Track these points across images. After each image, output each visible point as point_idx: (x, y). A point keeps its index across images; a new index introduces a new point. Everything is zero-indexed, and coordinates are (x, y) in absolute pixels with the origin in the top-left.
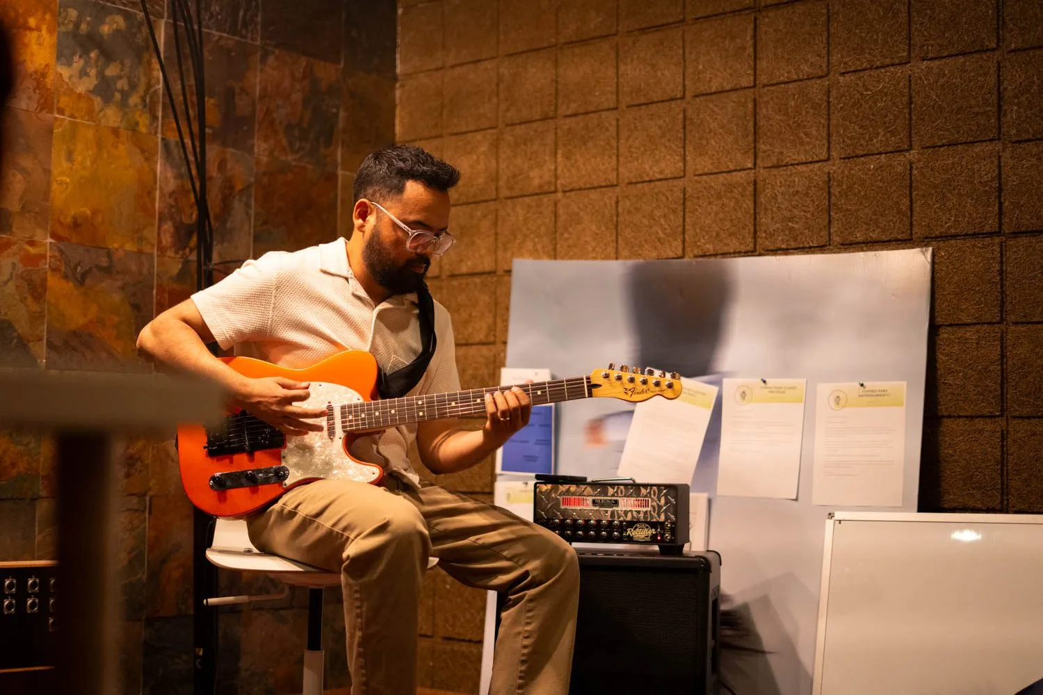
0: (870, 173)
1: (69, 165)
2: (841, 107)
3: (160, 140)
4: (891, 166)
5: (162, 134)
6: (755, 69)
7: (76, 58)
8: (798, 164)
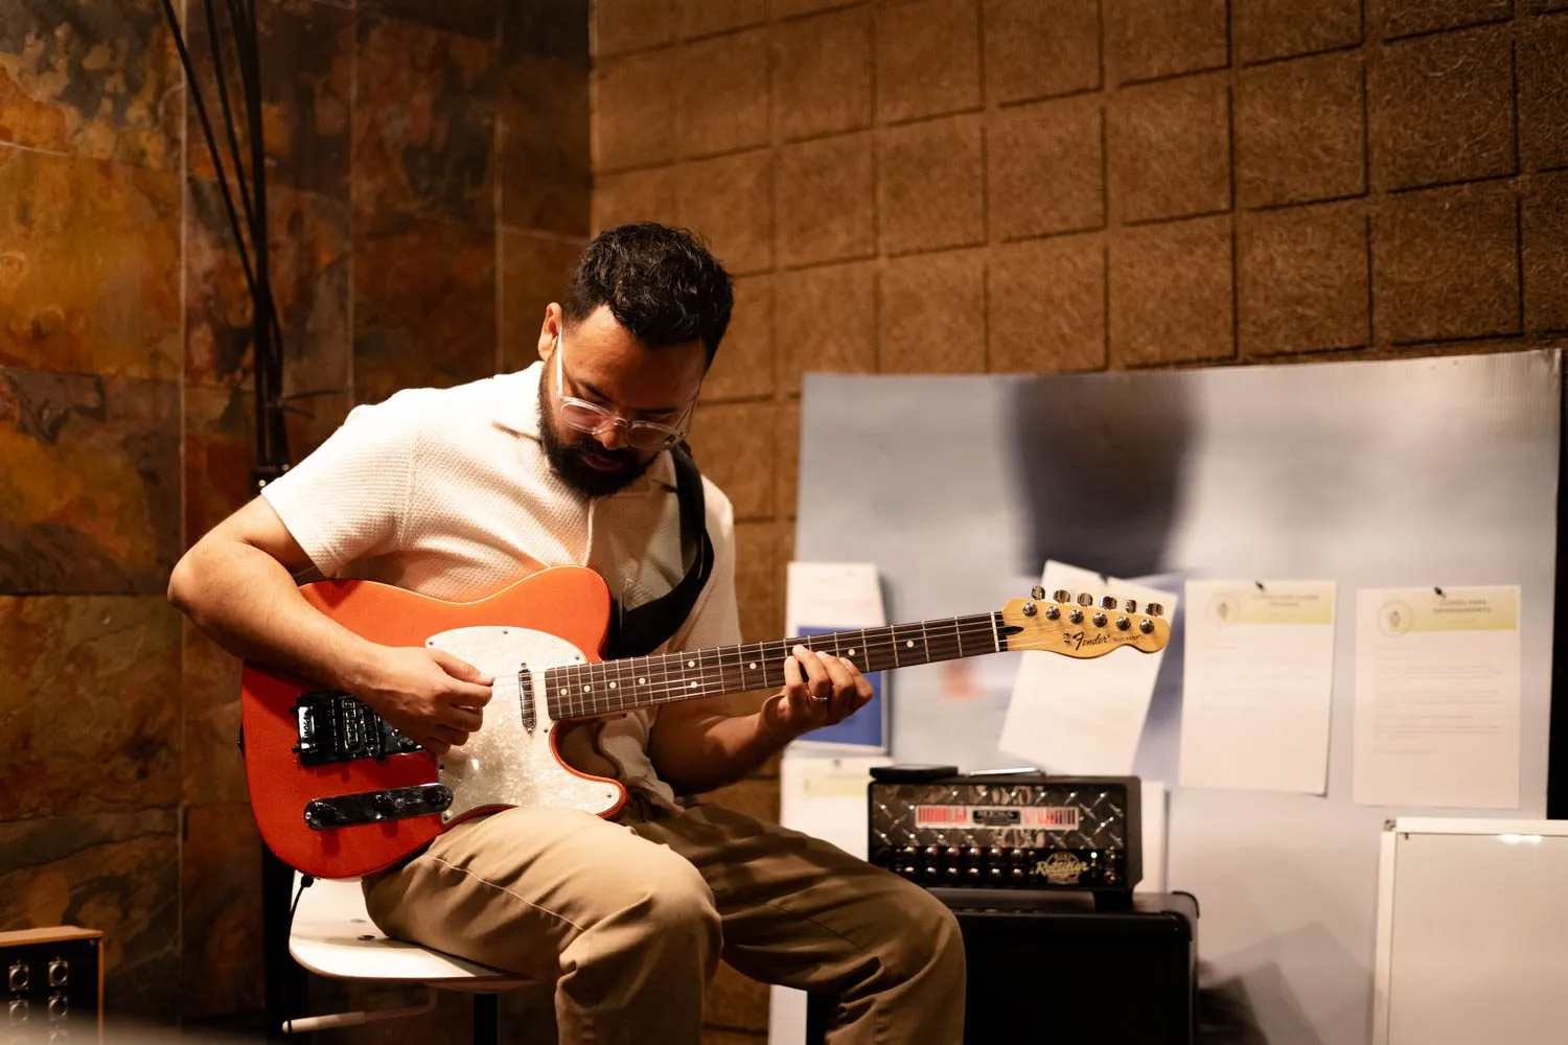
0: (1444, 216)
1: (23, 229)
2: (1389, 102)
3: (184, 180)
4: (1482, 203)
5: (189, 170)
6: (1228, 35)
7: (30, 39)
8: (1311, 203)
